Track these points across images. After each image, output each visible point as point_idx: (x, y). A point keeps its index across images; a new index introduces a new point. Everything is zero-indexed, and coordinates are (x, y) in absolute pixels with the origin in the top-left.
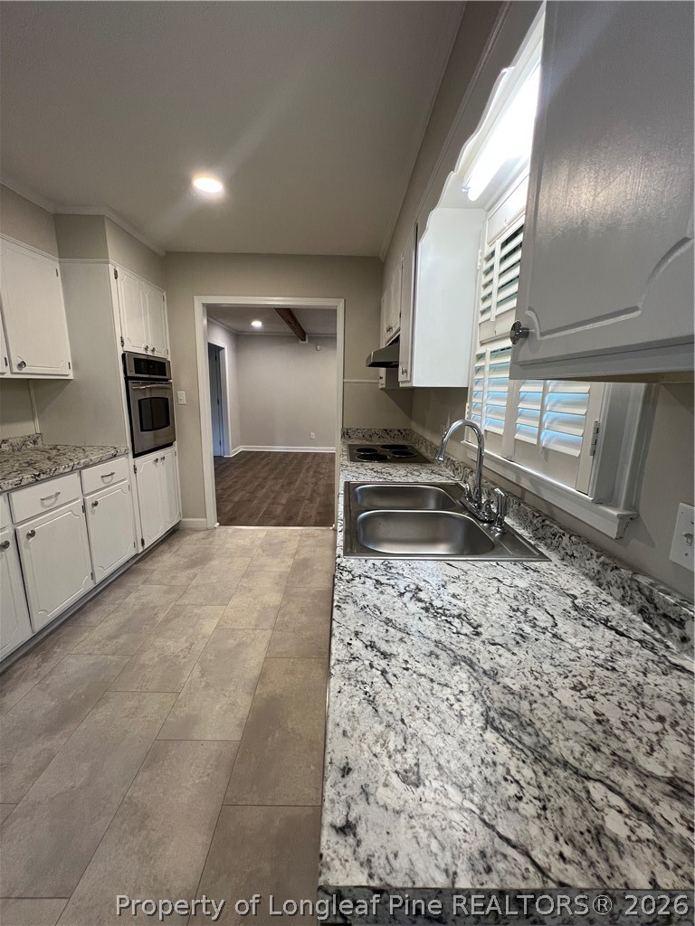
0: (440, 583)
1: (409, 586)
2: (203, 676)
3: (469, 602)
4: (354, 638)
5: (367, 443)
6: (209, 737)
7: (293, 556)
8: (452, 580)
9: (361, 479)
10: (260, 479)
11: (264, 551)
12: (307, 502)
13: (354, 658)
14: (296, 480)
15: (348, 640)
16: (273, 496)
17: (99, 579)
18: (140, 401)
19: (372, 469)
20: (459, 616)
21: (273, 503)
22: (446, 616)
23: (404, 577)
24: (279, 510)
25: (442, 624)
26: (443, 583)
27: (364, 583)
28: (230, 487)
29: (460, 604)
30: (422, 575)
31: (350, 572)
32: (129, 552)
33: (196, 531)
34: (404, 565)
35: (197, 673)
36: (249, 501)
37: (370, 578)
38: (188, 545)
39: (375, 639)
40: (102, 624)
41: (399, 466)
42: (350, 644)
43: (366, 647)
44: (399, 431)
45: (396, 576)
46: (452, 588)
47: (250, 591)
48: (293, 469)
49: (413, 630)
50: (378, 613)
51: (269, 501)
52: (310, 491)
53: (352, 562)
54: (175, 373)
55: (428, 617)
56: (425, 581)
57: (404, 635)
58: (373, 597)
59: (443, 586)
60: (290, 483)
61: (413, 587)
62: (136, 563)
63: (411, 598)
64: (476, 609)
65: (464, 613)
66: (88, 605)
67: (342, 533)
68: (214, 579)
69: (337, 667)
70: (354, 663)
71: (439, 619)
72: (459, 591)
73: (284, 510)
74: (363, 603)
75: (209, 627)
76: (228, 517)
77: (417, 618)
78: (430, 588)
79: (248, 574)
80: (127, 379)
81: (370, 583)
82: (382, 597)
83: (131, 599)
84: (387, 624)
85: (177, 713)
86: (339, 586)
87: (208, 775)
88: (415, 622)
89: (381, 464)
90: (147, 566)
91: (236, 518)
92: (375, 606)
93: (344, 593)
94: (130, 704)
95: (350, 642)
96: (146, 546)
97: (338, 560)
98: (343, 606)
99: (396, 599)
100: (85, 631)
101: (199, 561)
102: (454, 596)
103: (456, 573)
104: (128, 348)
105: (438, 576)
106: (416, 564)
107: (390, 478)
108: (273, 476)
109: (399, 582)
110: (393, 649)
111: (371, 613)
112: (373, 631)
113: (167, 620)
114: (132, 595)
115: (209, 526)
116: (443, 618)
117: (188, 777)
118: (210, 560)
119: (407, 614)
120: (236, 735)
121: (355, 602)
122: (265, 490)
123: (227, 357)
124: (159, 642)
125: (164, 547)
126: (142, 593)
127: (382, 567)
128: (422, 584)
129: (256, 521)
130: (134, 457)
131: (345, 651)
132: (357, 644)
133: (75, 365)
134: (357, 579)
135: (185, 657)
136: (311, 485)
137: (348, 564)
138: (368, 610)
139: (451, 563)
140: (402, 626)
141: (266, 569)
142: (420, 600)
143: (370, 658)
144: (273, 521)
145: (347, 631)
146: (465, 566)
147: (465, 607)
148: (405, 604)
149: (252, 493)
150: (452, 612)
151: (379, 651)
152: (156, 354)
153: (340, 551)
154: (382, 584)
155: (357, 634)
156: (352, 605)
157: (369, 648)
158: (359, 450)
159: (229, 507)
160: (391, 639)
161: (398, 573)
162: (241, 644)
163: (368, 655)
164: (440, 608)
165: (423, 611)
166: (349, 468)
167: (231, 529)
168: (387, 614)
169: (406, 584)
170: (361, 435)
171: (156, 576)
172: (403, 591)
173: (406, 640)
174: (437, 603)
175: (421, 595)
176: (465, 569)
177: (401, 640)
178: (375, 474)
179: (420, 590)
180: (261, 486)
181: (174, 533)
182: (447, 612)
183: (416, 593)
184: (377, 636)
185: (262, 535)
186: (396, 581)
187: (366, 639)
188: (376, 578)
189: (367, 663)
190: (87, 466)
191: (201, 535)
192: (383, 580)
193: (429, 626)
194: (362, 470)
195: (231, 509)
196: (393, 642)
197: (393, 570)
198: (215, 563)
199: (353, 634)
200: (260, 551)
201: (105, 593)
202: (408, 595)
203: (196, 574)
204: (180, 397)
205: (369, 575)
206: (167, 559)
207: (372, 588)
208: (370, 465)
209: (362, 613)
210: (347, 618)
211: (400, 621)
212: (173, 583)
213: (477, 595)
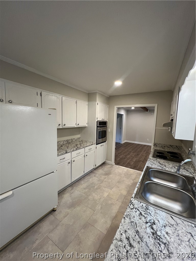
0: (164, 224)
1: (151, 220)
2: (101, 209)
3: (172, 239)
4: (124, 233)
5: (162, 150)
6: (98, 229)
7: (133, 180)
8: (170, 225)
9: (153, 166)
10: (129, 152)
11: (125, 176)
12: (141, 162)
13: (121, 240)
14: (140, 154)
15: (122, 232)
16: (131, 158)
17: (85, 173)
18: (99, 132)
19: (159, 162)
20: (165, 244)
21: (131, 161)
22: (160, 241)
23: (151, 215)
24: (132, 163)
25: (156, 243)
26: (165, 225)
27: (136, 212)
28: (120, 153)
29: (168, 238)
30: (158, 217)
31: (133, 205)
32: (93, 167)
33: (109, 164)
34: (153, 210)
35: (100, 208)
36: (124, 158)
37: (139, 211)
38: (106, 168)
39: (130, 237)
40: (83, 185)
41: (170, 163)
42: (122, 234)
43: (126, 238)
44: (176, 146)
45: (148, 214)
46: (168, 229)
47: (119, 187)
48: (140, 150)
49: (144, 240)
50: (135, 226)
51: (130, 159)
52: (143, 158)
53: (135, 201)
54: (108, 124)
55: (152, 237)
56: (158, 220)
57: (140, 241)
58: (136, 219)
59: (165, 226)
60: (138, 155)
61: (152, 221)
62: (93, 170)
63: (150, 226)
64: (174, 244)
65: (168, 243)
66: (82, 178)
67: (137, 188)
68: (110, 181)
69: (115, 241)
70: (120, 242)
71: (156, 241)
72: (170, 232)
73: (134, 164)
74: (132, 220)
75: (106, 195)
76: (118, 162)
77: (148, 236)
78: (159, 225)
79: (119, 182)
80: (97, 127)
81: (138, 212)
82: (140, 220)
83: (91, 180)
84: (136, 233)
85: (93, 217)
86: (128, 210)
87: (96, 240)
88: (147, 237)
89: (164, 160)
90: (96, 172)
91: (119, 163)
92: (136, 223)
93: (128, 213)
94: (84, 209)
95: (122, 233)
96: (96, 167)
97: (132, 199)
98: (126, 218)
99: (144, 224)
100: (80, 185)
101: (108, 174)
102: (167, 233)
103: (173, 222)
104: (98, 120)
105: (164, 221)
106: (158, 211)
107: (165, 168)
108: (133, 151)
109: (148, 217)
110: (135, 244)
111: (133, 225)
112: (131, 233)
113: (97, 189)
114: (91, 179)
115: (112, 164)
116: (158, 241)
117: (91, 238)
118: (110, 174)
119: (145, 232)
120: (105, 232)
121: (130, 218)
122: (129, 156)
123: (124, 117)
124: (94, 194)
125: (100, 167)
126: (93, 179)
127: (145, 208)
128: (156, 222)
129: (125, 165)
130: (97, 144)
131: (119, 236)
132: (124, 235)
133: (88, 124)
134: (135, 209)
135: (98, 201)
136: (144, 157)
137: (134, 202)
138: (133, 224)
139: (173, 216)
140: (141, 236)
141: (124, 182)
142: (152, 228)
143: (126, 243)
144: (130, 167)
145: (123, 229)
146: (179, 221)
147: (170, 241)
148: (146, 227)
149: (126, 156)
150: (163, 240)
151: (129, 242)
152: (104, 120)
153: (133, 196)
154: (142, 215)
155: (126, 231)
156: (129, 219)
157: (127, 239)
158: (158, 153)
159: (118, 159)
160: (135, 240)
161: (149, 213)
162: (112, 204)
163: (125, 242)
164: (159, 236)
165: (151, 234)
166: (151, 160)
167: (117, 166)
168: (138, 229)
169: (150, 219)
170: (161, 146)
171: (97, 175)
172: (148, 221)
173: (140, 243)
174: (159, 233)
175: (154, 227)
176: (178, 222)
177: (139, 242)
178: (159, 165)
179: (155, 224)
180: (129, 154)
181: (104, 164)
182: (161, 239)
183: (153, 225)
184: (131, 236)
185: (126, 170)
186: (147, 216)
187: (128, 235)
188: (141, 211)
189: (124, 245)
190: (86, 147)
191: (109, 166)
192: (143, 213)
193: (151, 241)
194: (155, 162)
195: (119, 160)
196: (135, 241)
197: (148, 211)
198: (111, 176)
199: (124, 231)
200: (124, 175)
201: (86, 176)
202: (149, 224)
203: (106, 178)
204: (109, 130)
205: (139, 209)
206: (100, 171)
207: (138, 215)
208: (159, 160)
209: (130, 224)
210: (125, 224)
211: (142, 234)
212: (100, 178)
213: (177, 238)
